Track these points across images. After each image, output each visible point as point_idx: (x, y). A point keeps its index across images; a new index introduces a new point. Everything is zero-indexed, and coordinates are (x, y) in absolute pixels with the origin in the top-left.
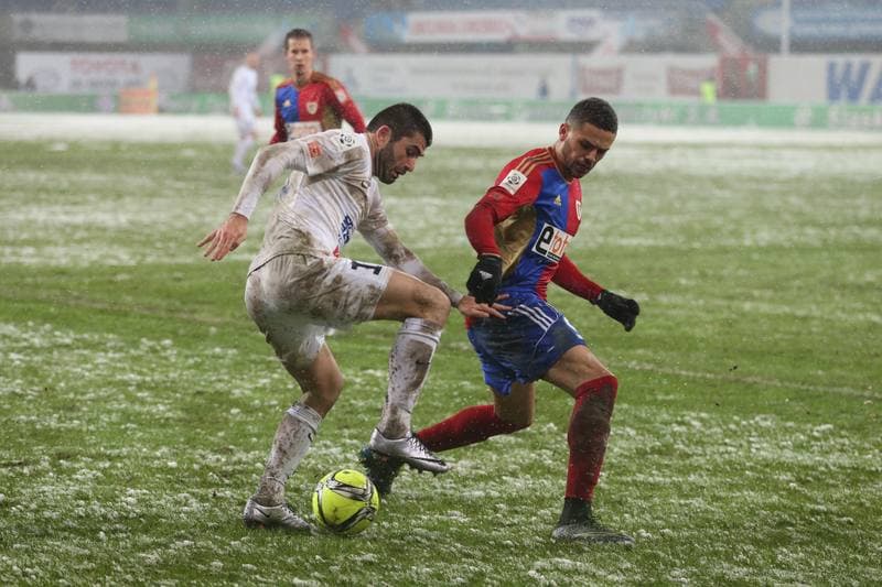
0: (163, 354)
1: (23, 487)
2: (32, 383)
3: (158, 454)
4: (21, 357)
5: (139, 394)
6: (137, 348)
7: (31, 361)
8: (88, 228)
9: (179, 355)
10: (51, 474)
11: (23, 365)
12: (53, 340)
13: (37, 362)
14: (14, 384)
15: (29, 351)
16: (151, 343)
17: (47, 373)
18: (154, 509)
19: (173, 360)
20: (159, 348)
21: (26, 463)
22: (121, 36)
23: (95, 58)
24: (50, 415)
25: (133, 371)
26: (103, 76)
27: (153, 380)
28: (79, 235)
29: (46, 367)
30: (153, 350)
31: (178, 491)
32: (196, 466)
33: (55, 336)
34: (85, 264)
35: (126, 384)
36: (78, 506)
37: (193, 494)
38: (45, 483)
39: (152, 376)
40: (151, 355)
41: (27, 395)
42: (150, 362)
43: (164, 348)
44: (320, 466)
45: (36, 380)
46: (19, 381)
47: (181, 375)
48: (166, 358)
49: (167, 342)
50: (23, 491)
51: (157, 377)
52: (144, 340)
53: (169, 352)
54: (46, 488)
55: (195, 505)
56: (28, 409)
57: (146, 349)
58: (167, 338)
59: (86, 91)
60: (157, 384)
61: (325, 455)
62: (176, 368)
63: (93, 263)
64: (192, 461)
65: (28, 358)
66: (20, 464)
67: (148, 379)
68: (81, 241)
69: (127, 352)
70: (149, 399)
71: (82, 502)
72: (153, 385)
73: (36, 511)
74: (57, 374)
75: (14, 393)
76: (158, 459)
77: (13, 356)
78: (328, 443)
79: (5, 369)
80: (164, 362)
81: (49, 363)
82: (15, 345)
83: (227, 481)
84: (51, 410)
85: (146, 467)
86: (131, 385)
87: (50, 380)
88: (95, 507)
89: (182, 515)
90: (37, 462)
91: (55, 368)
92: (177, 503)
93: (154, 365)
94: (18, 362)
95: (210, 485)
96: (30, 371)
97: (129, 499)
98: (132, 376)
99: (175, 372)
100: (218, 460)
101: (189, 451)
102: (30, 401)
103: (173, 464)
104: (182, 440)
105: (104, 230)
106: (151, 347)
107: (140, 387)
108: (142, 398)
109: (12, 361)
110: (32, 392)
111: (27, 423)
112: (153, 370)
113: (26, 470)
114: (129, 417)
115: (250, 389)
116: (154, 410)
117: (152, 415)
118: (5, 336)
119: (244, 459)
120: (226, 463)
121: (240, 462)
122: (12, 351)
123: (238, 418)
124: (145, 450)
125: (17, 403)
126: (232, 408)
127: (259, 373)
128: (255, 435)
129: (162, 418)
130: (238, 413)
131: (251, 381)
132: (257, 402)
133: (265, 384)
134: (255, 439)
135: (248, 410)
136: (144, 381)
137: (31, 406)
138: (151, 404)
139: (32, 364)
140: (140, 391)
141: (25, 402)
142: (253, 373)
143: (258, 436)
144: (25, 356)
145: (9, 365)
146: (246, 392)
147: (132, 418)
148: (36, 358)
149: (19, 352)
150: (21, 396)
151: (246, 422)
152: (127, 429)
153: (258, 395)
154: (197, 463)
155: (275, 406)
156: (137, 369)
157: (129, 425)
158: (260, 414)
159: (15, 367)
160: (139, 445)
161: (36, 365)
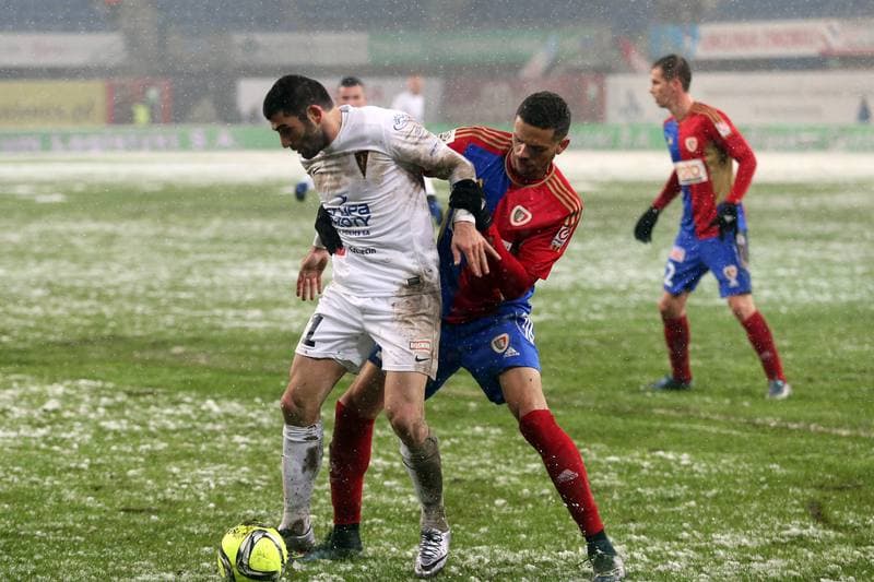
2: (259, 470)
3: (410, 554)
4: (247, 439)
5: (387, 483)
7: (258, 445)
11: (250, 450)
13: (266, 445)
14: (239, 472)
15: (257, 433)
17: (277, 459)
22: (362, 57)
25: (378, 454)
29: (276, 452)
41: (255, 485)
45: (265, 466)
46: (245, 469)
56: (256, 502)
65: (255, 442)
70: (397, 489)
75: (239, 483)
77: (238, 438)
79: (228, 454)
82: (239, 425)
85: (396, 570)
86: (377, 473)
94: (243, 447)
96: (258, 457)
98: (378, 460)
100: (480, 561)
102: (258, 492)
107: (388, 473)
108: (391, 487)
109: (237, 444)
110: (260, 483)
114: (375, 509)
115: (518, 476)
116: (404, 502)
117: (401, 507)
118: (228, 416)
119: (511, 560)
120: (490, 565)
121: (506, 563)
122: (237, 432)
123: (504, 511)
124: (394, 549)
125: (243, 495)
126: (496, 498)
127: (528, 456)
128: (524, 531)
129: (414, 511)
130: (504, 505)
131: (519, 466)
132: (526, 491)
133: (535, 469)
134: (524, 536)
135: (516, 500)
136: (392, 467)
137: (260, 498)
138: (400, 494)
139: (260, 449)
140: (388, 479)
141: (252, 494)
142: (520, 457)
143: (528, 532)
144: (253, 438)
145: (233, 450)
146: (513, 479)
147: (378, 511)
148: (265, 441)
149: (245, 434)
150: (248, 487)
151: (514, 516)
152: (372, 524)
153: (527, 483)
154: (456, 565)
155: (548, 496)
156: (384, 452)
157: (374, 520)
158: (530, 506)
159: (240, 452)
160: (387, 544)
161: (265, 450)
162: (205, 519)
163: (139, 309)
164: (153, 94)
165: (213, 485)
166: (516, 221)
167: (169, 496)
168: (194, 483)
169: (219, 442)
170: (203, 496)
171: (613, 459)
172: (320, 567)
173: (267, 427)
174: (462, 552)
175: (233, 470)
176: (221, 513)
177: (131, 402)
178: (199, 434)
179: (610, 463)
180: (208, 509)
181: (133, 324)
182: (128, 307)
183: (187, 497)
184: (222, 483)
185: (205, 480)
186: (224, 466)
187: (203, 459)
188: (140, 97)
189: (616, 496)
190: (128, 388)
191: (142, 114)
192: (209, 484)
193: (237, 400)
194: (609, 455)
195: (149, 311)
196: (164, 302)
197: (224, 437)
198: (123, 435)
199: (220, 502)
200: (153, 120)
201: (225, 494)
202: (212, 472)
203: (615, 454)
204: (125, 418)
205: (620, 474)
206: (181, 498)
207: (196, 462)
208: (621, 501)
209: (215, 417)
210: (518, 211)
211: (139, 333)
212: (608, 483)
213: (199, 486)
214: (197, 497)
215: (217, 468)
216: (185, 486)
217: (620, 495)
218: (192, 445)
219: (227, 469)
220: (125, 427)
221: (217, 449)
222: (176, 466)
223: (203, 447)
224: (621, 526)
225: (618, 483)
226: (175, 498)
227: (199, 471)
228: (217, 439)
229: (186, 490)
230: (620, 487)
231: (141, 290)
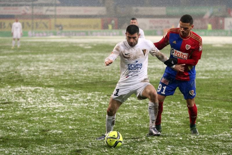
0: (177, 106)
1: (138, 145)
2: (140, 115)
3: (177, 135)
4: (136, 107)
5: (171, 118)
6: (170, 104)
7: (139, 108)
8: (155, 69)
9: (182, 106)
10: (146, 141)
11: (137, 109)
12: (146, 102)
13: (141, 108)
14: (135, 115)
15: (139, 105)
16: (174, 103)
17: (144, 112)
18: (176, 152)
19: (181, 108)
20: (176, 104)
21: (139, 138)
22: (164, 13)
23: (156, 19)
24: (145, 124)
25: (169, 111)
26: (159, 25)
27: (175, 114)
28: (153, 71)
29: (144, 110)
30: (175, 105)
31: (183, 146)
32: (188, 139)
33: (146, 101)
34: (154, 80)
35: (167, 115)
36: (154, 150)
37: (187, 147)
38: (144, 144)
39: (174, 112)
40: (174, 106)
41: (139, 118)
42: (174, 108)
43: (178, 104)
44: (224, 139)
45: (141, 113)
46: (136, 114)
47: (183, 112)
48: (178, 107)
49: (179, 102)
50: (138, 146)
51: (176, 113)
52: (172, 102)
53: (179, 105)
54: (144, 145)
55: (188, 151)
56: (139, 122)
57: (172, 105)
58: (179, 101)
59: (154, 29)
60: (176, 115)
61: (225, 136)
62: (182, 110)
63: (157, 79)
64: (187, 138)
65: (138, 107)
66: (137, 138)
67: (173, 113)
68: (153, 73)
69: (167, 106)
70: (174, 119)
71: (155, 149)
72: (175, 115)
73: (142, 152)
74: (147, 112)
75: (135, 118)
76: (177, 137)
77: (134, 107)
78: (226, 132)
79: (132, 110)
80: (178, 108)
81: (145, 109)
82: (135, 103)
83: (197, 144)
84: (146, 123)
85: (173, 139)
86: (168, 115)
87: (145, 114)
88: (159, 151)
89: (184, 153)
90: (142, 138)
91: (146, 110)
92: (183, 150)
93: (175, 109)
94: (136, 108)
95: (192, 145)
96: (139, 111)
97: (169, 149)
98: (169, 112)
99: (181, 111)
100: (194, 137)
101: (186, 134)
102: (139, 120)
103: (181, 138)
104: (184, 131)
105: (160, 70)
106: (174, 104)
107: (171, 116)
108: (172, 119)
109: (134, 108)
110: (140, 117)
111: (139, 126)
112: (175, 111)
113: (139, 140)
114: (168, 124)
115: (203, 116)
116: (175, 123)
117: (174, 124)
118: (132, 101)
119: (202, 137)
120: (197, 138)
121: (201, 138)
122: (134, 105)
123: (200, 125)
124: (173, 134)
125: (136, 120)
126: (198, 122)
127: (206, 112)
128: (205, 130)
129: (178, 125)
130: (200, 124)
131: (203, 114)
132: (205, 120)
133: (207, 115)
134: (205, 131)
135: (203, 123)
136: (172, 114)
137: (140, 121)
138: (174, 121)
139: (140, 109)
140: (171, 117)
141: (138, 120)
142: (204, 112)
143: (206, 130)
144: (138, 106)
145: (133, 109)
146: (202, 117)
147: (169, 125)
148: (141, 107)
149: (136, 106)
150: (137, 118)
151: (202, 126)
152: (167, 128)
153: (205, 118)
154: (188, 138)
155: (211, 121)
156: (170, 110)
157: (168, 127)
158: (206, 124)
159: (135, 110)
160: (171, 133)
161: (141, 109)
162: (126, 126)
163: (110, 75)
164: (113, 22)
165: (128, 118)
166: (187, 48)
167: (117, 120)
168: (123, 117)
169: (130, 107)
170: (126, 121)
171: (227, 112)
172: (155, 138)
173: (141, 104)
174: (190, 135)
175: (133, 114)
176: (130, 125)
177: (108, 97)
178: (125, 105)
179: (226, 113)
180: (127, 124)
181: (108, 78)
182: (107, 74)
183: (122, 121)
184: (130, 117)
185: (126, 117)
186: (131, 113)
187: (126, 112)
188: (110, 22)
189: (227, 122)
190: (107, 94)
191: (110, 27)
192: (127, 117)
193: (134, 97)
194: (226, 112)
195: (112, 75)
196: (116, 73)
197: (131, 106)
198: (106, 105)
199: (130, 122)
200: (113, 28)
201: (131, 120)
202: (128, 115)
203: (228, 111)
204: (106, 101)
205: (229, 116)
206: (120, 121)
207: (124, 112)
208: (229, 123)
209: (129, 101)
210: (187, 46)
211: (110, 80)
212: (226, 119)
213: (125, 118)
214: (125, 121)
215: (129, 114)
216: (121, 118)
217: (229, 121)
218: (123, 108)
219: (132, 114)
220: (107, 104)
221: (129, 109)
222: (119, 113)
223: (126, 109)
224: (229, 129)
225: (228, 118)
226: (119, 121)
227: (125, 114)
228: (129, 107)
229: (122, 119)
230: (229, 119)
231: (110, 70)
